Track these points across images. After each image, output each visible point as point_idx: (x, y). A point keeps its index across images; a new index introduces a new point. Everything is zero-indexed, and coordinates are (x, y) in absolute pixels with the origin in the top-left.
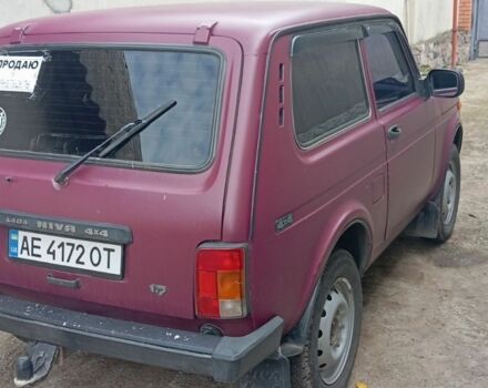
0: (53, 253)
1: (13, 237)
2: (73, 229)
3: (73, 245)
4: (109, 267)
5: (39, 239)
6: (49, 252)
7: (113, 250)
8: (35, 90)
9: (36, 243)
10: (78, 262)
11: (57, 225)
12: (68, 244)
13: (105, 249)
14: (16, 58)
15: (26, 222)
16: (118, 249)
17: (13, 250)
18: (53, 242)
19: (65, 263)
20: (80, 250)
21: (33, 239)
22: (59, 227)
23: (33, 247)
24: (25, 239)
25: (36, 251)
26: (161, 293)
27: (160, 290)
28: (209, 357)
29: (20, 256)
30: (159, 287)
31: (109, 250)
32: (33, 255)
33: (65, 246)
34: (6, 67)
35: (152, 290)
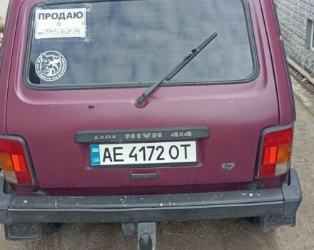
0: (136, 156)
1: (94, 150)
2: (160, 135)
3: (153, 147)
4: (186, 158)
5: (121, 148)
6: (131, 156)
7: (189, 145)
8: (87, 35)
9: (117, 151)
10: (158, 158)
11: (144, 135)
12: (148, 147)
13: (182, 146)
14: (58, 11)
15: (114, 137)
16: (193, 144)
17: (95, 160)
18: (134, 148)
19: (147, 162)
20: (160, 150)
21: (115, 149)
22: (147, 136)
23: (115, 154)
24: (107, 150)
25: (118, 157)
26: (230, 168)
27: (229, 166)
28: (282, 202)
29: (102, 163)
30: (229, 164)
31: (185, 146)
32: (115, 160)
33: (146, 149)
34: (50, 18)
35: (224, 167)
